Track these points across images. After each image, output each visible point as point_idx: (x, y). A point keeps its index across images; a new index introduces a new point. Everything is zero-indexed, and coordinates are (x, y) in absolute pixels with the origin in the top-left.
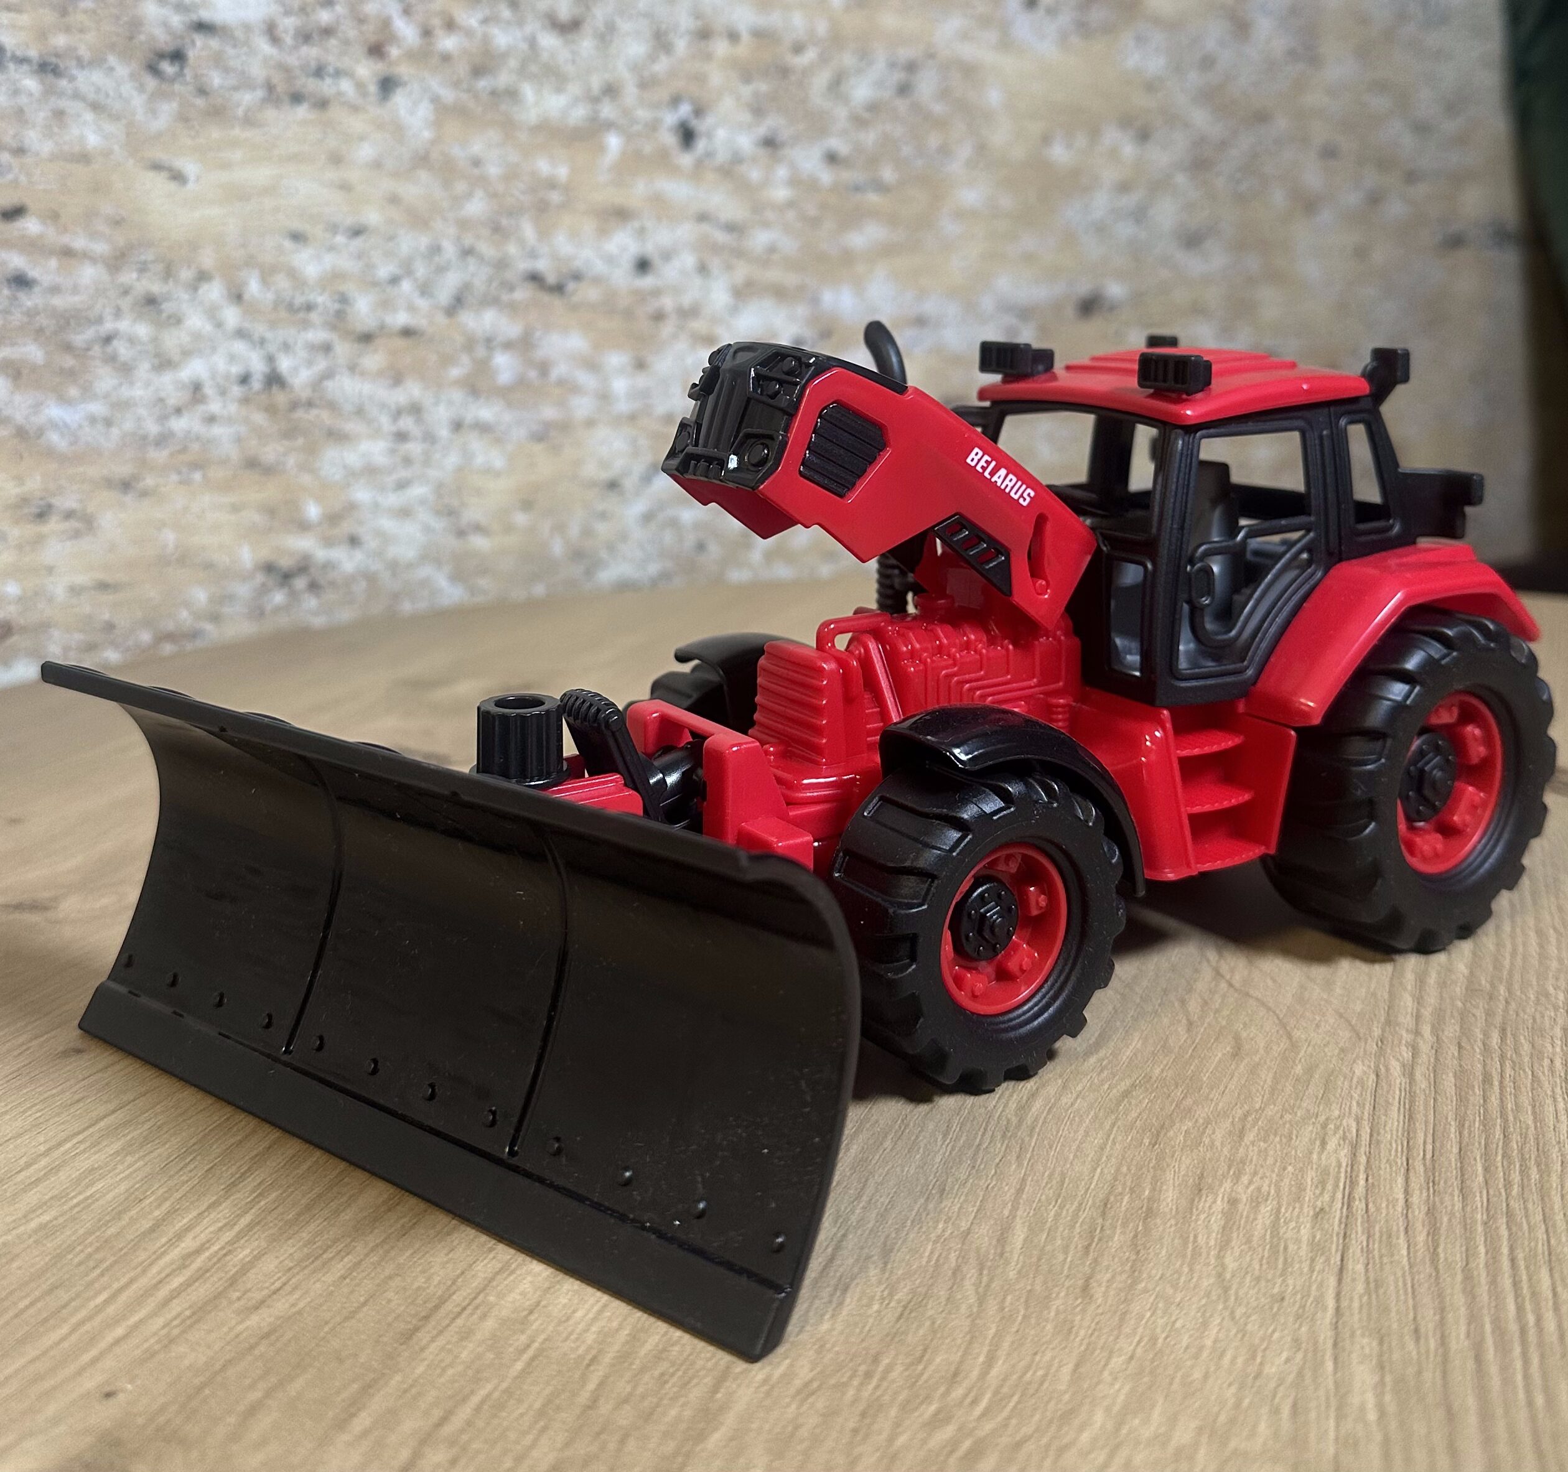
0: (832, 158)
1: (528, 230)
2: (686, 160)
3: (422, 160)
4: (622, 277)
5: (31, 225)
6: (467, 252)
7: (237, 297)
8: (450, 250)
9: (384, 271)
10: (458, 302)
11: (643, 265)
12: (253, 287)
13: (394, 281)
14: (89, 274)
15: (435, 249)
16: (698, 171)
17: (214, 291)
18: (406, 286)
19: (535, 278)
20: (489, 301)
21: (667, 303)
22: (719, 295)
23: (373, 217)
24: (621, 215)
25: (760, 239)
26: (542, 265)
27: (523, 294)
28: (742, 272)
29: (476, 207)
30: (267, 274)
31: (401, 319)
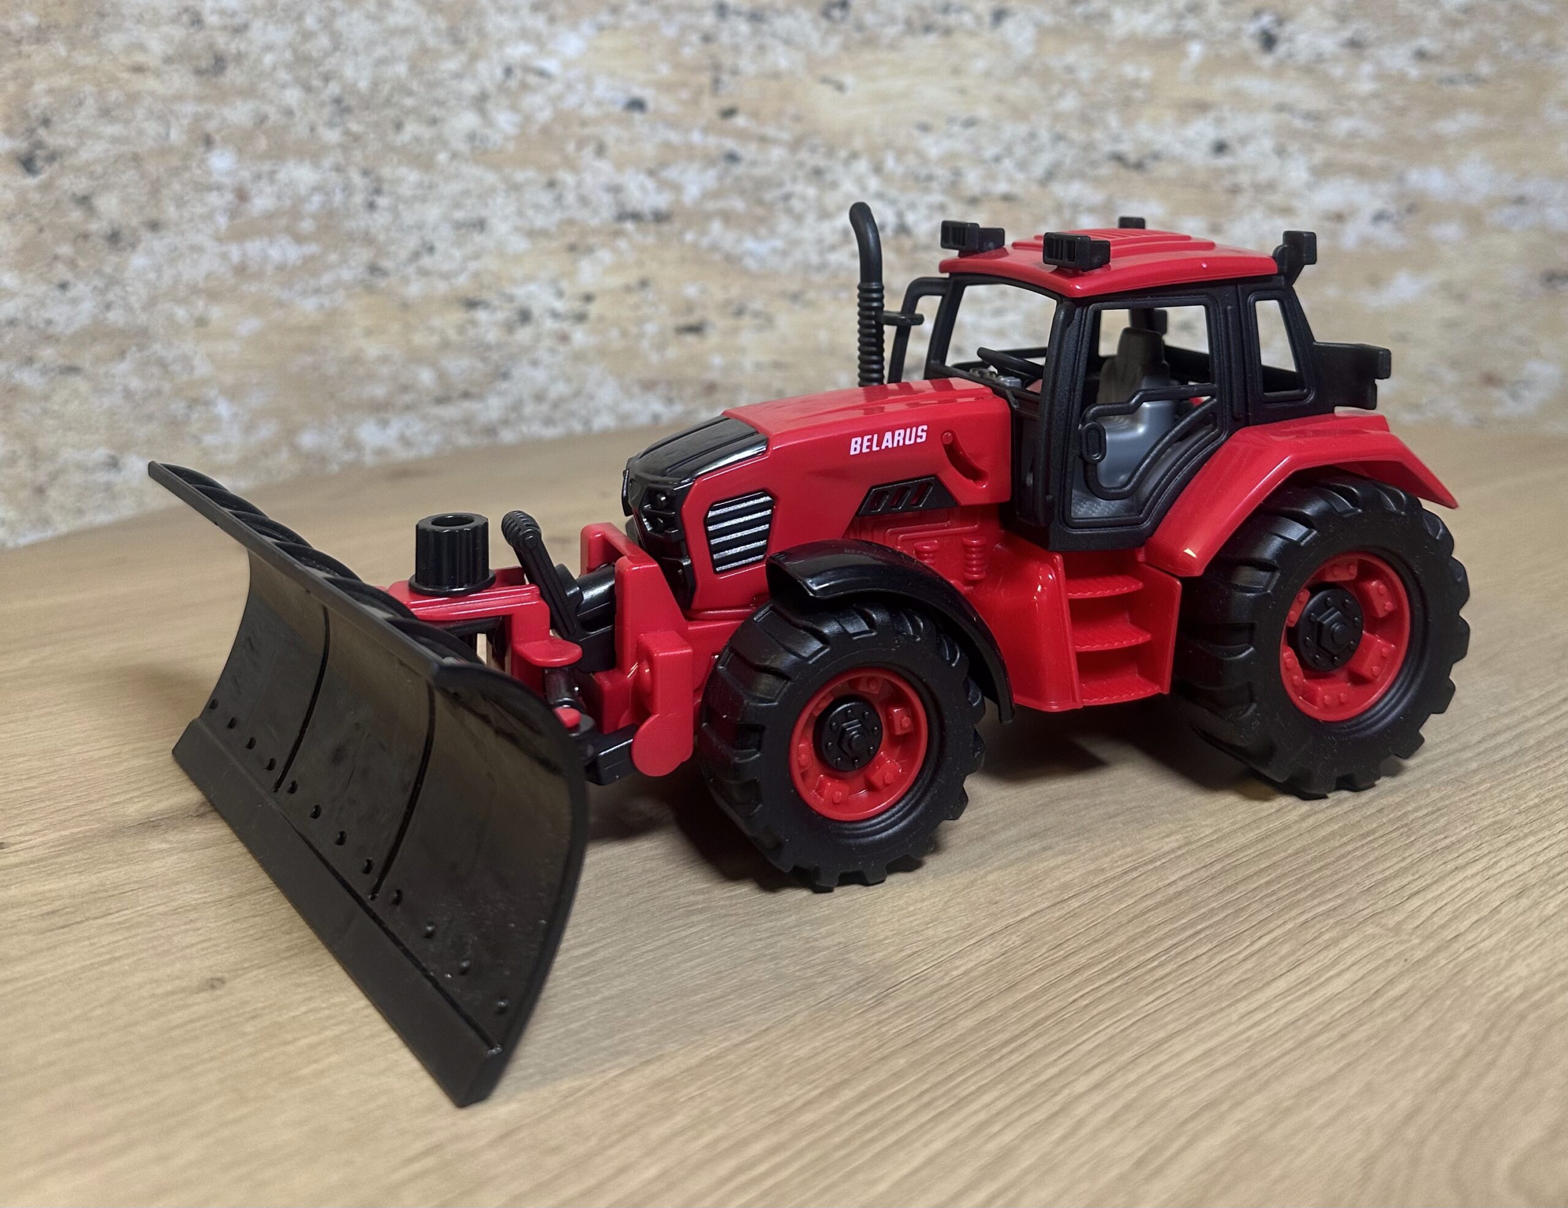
0: (1421, 55)
1: (1113, 121)
2: (1267, 61)
3: (1025, 69)
4: (1200, 158)
5: (740, 121)
6: (1059, 138)
7: (878, 169)
8: (1044, 136)
9: (990, 152)
10: (1050, 176)
11: (1220, 148)
12: (890, 163)
13: (997, 159)
14: (777, 153)
15: (1032, 136)
16: (1278, 71)
17: (862, 166)
18: (1007, 164)
19: (1119, 158)
20: (1077, 175)
21: (1244, 179)
22: (1297, 173)
23: (983, 112)
24: (1201, 107)
25: (1342, 126)
26: (1126, 147)
27: (1107, 170)
28: (1320, 154)
29: (1069, 103)
30: (900, 154)
31: (1002, 187)
